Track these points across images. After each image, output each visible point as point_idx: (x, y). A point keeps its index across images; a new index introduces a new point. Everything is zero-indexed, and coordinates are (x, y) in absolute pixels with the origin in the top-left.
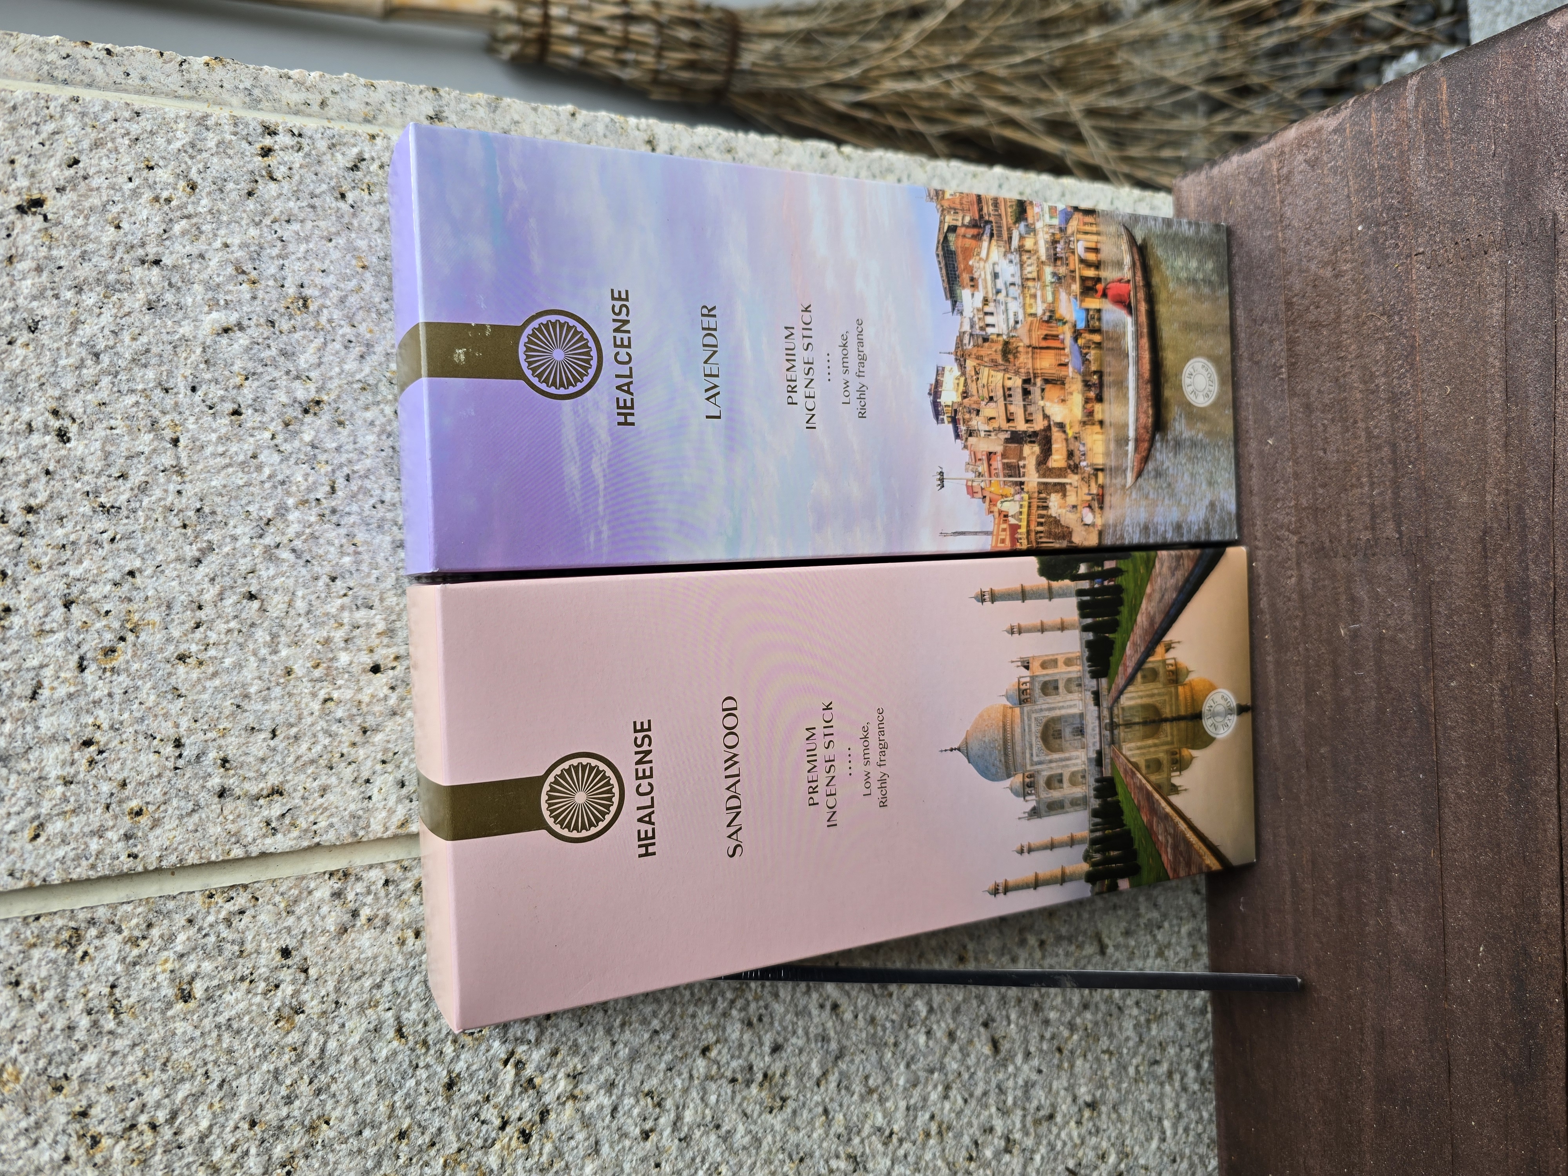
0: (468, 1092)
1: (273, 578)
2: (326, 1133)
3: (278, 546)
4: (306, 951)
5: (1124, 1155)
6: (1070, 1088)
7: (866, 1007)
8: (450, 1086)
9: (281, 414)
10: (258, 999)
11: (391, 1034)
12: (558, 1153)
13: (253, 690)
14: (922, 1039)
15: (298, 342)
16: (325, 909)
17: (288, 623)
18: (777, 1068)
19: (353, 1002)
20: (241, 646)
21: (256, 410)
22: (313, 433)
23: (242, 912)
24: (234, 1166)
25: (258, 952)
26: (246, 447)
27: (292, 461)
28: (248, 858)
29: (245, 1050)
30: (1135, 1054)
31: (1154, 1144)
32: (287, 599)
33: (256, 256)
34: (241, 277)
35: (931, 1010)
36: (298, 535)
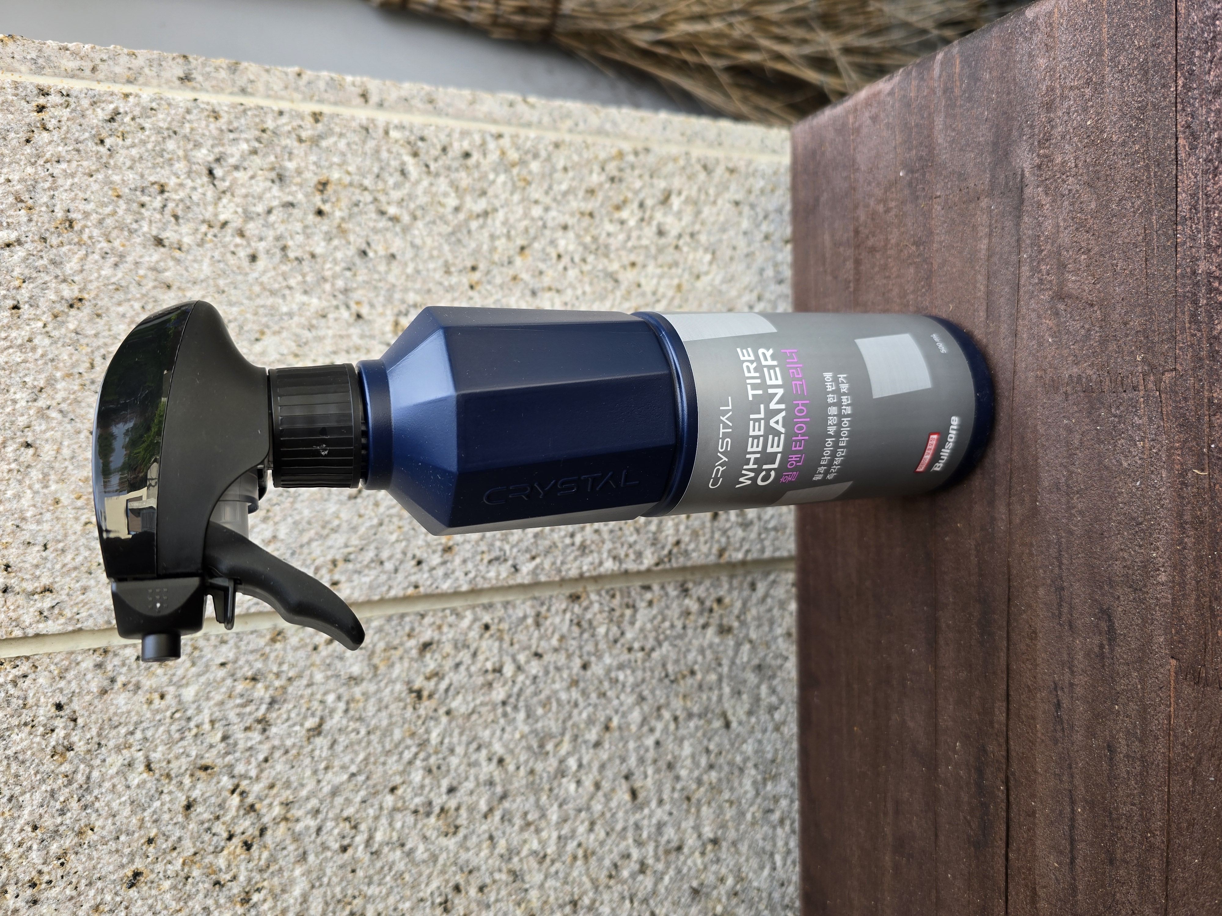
0: (201, 812)
1: (45, 432)
2: (91, 837)
3: (49, 408)
4: (75, 706)
5: (740, 879)
6: (697, 828)
7: (527, 762)
8: (188, 807)
9: (51, 309)
10: (38, 739)
11: (142, 768)
12: (273, 859)
13: (29, 514)
14: (572, 787)
15: (65, 254)
16: (89, 676)
17: (57, 465)
18: (452, 804)
19: (111, 744)
20: (20, 482)
21: (31, 306)
22: (76, 322)
23: (25, 676)
24: (21, 857)
25: (37, 705)
26: (23, 333)
27: (60, 344)
28: (25, 638)
29: (28, 776)
30: (751, 805)
31: (766, 872)
32: (55, 447)
33: (32, 189)
34: (20, 205)
35: (580, 766)
36: (64, 400)
